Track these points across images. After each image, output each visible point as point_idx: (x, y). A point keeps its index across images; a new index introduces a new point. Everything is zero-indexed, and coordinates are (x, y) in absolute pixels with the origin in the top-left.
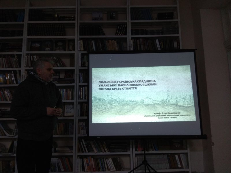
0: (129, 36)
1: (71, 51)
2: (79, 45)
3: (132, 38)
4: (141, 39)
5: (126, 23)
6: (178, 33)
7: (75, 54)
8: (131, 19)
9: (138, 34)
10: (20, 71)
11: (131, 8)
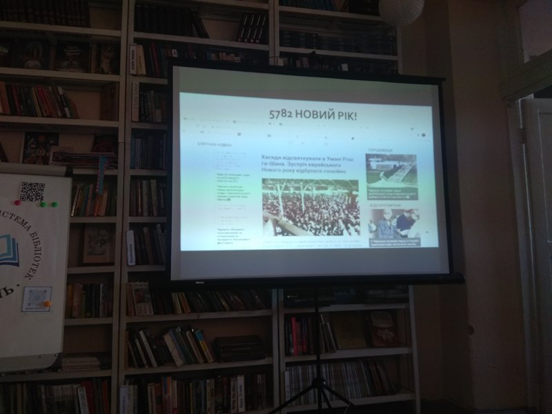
0: (275, 48)
1: (107, 74)
2: (133, 58)
3: (282, 54)
5: (265, 13)
7: (119, 83)
8: (281, 3)
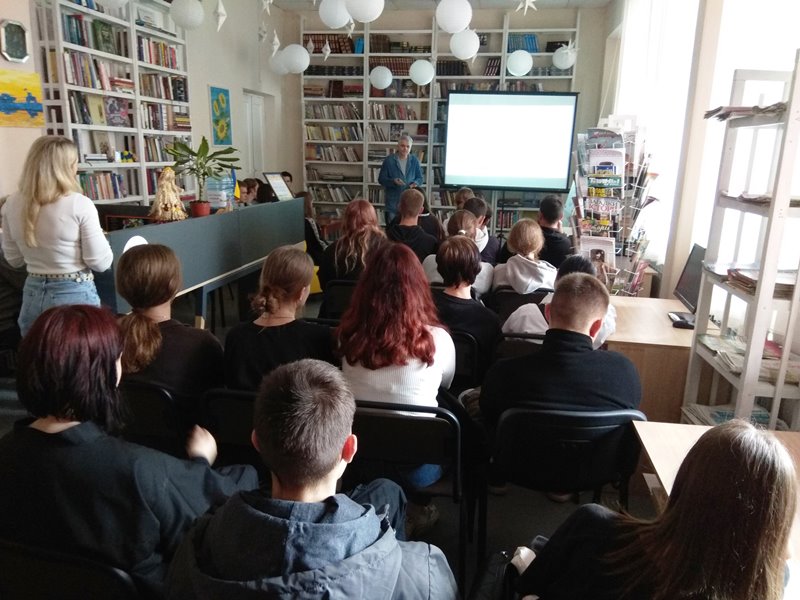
3: (507, 80)
4: (518, 82)
5: (499, 58)
6: (572, 74)
7: (429, 102)
10: (362, 124)
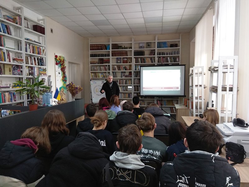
0: (156, 56)
2: (134, 60)
3: (157, 57)
4: (161, 57)
5: (155, 50)
6: (179, 54)
8: (157, 48)
9: (160, 55)
10: (110, 72)
11: (158, 42)
